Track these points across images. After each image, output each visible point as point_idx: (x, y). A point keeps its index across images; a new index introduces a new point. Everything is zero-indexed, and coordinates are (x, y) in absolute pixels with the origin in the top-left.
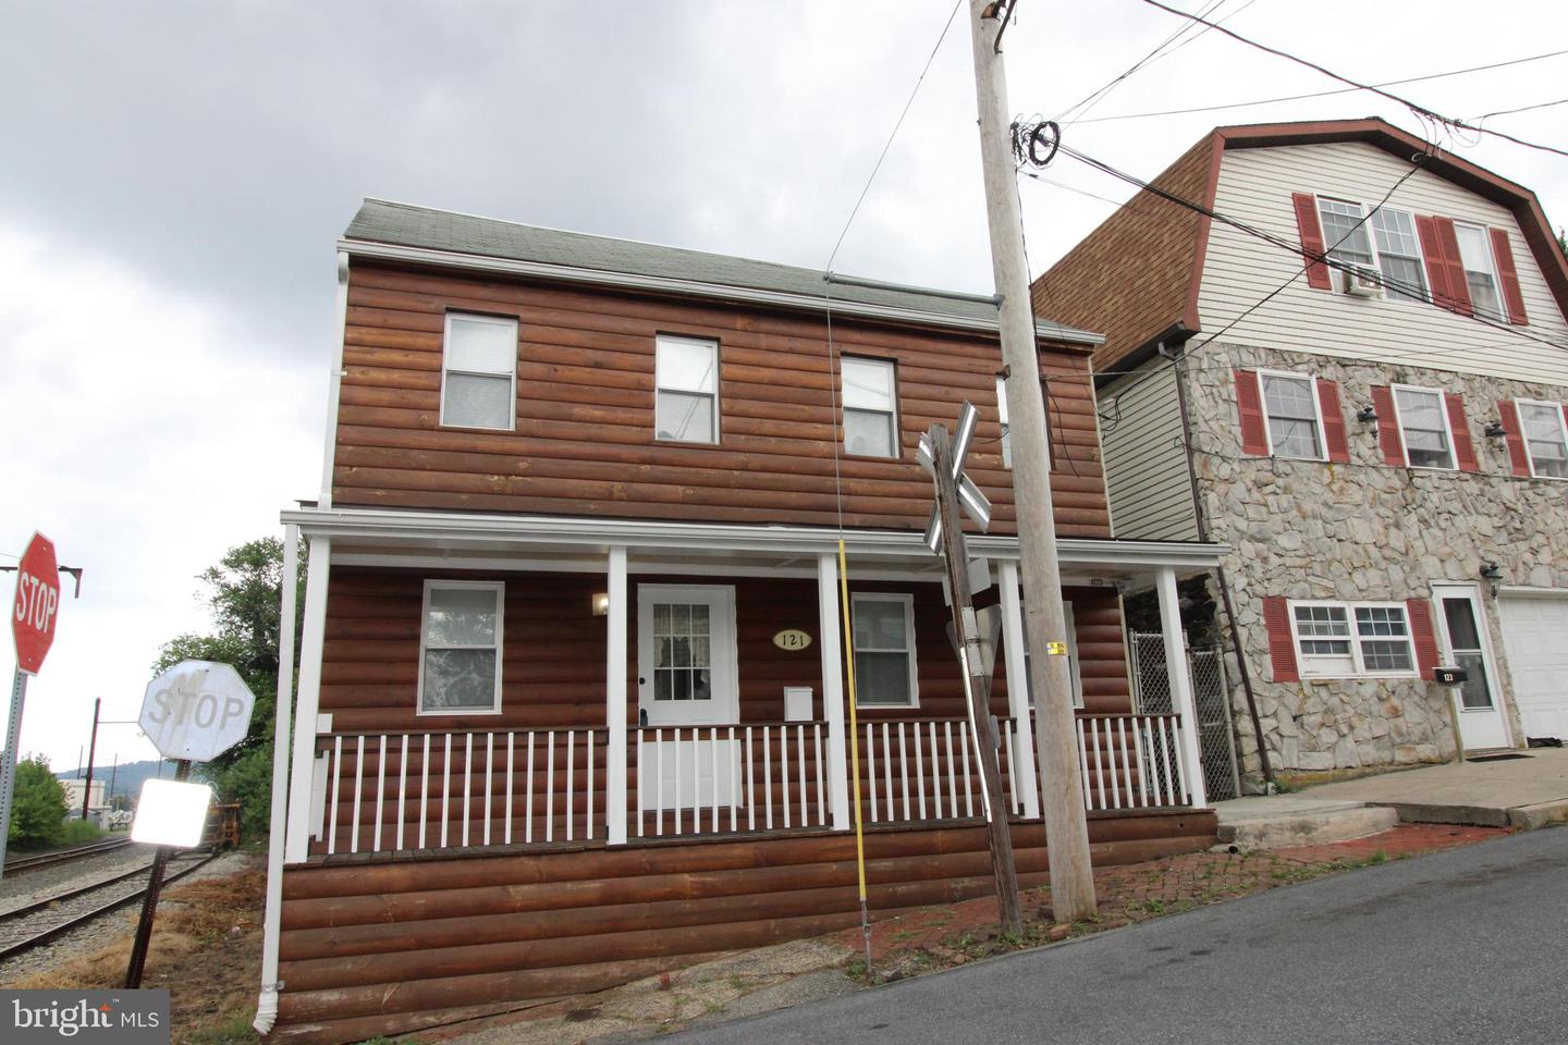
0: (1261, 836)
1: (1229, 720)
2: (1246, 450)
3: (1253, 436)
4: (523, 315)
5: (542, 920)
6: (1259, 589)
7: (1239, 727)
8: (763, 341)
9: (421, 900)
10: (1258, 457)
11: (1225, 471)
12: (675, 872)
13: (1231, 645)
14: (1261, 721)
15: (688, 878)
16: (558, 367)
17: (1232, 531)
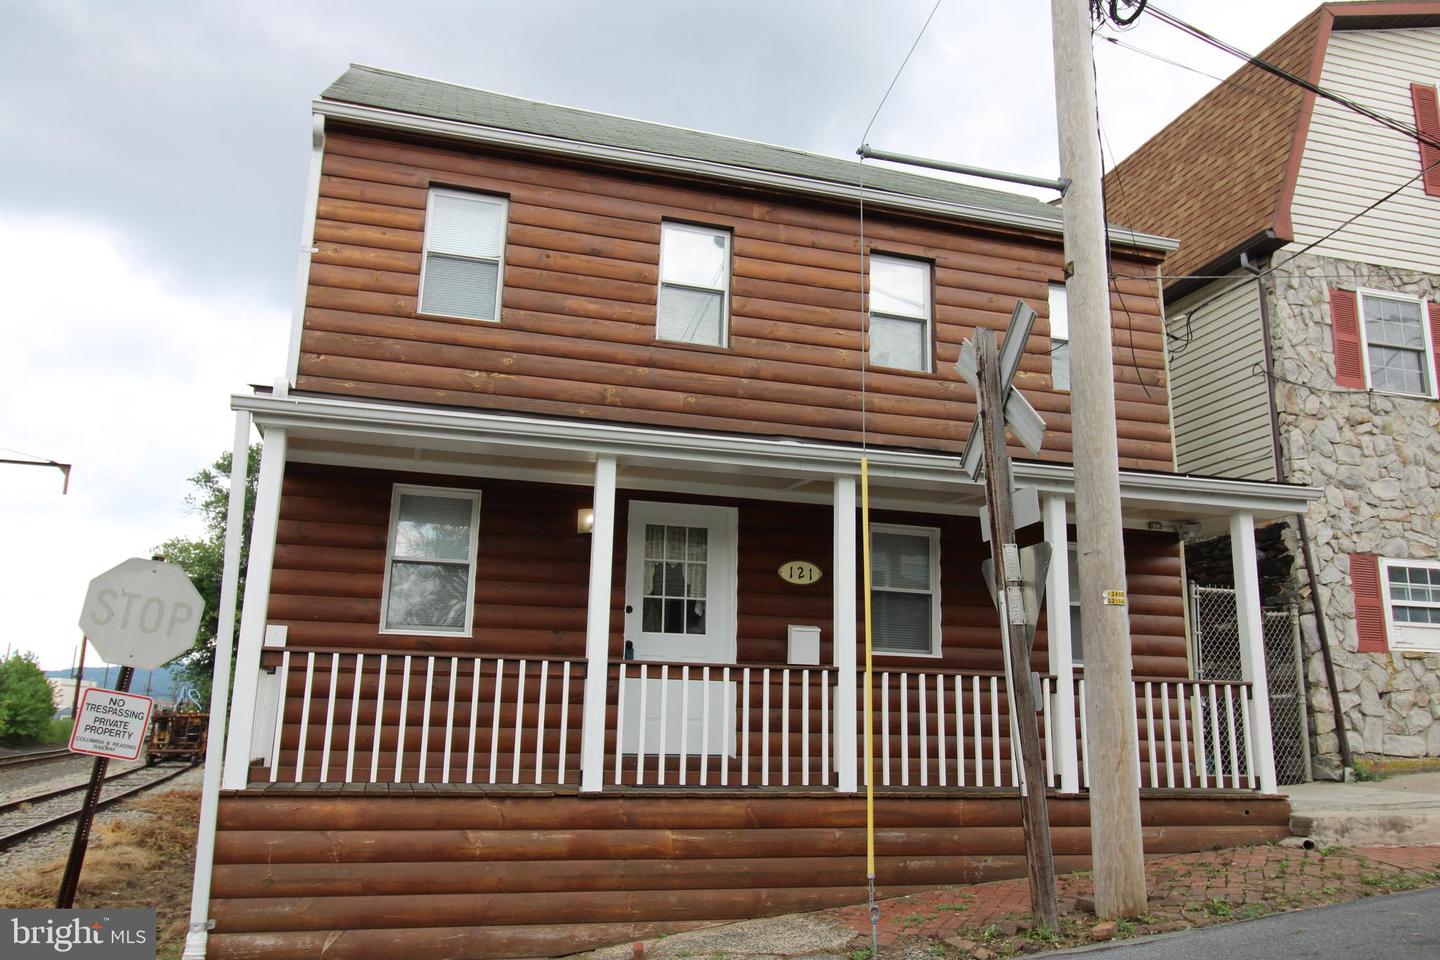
0: (1343, 831)
1: (1303, 691)
2: (1339, 382)
3: (1348, 364)
4: (515, 192)
5: (502, 871)
6: (1346, 543)
7: (1315, 702)
8: (783, 232)
9: (369, 839)
10: (1352, 390)
11: (1312, 404)
12: (656, 827)
13: (1309, 606)
14: (1340, 695)
15: (669, 835)
16: (551, 252)
17: (1317, 474)
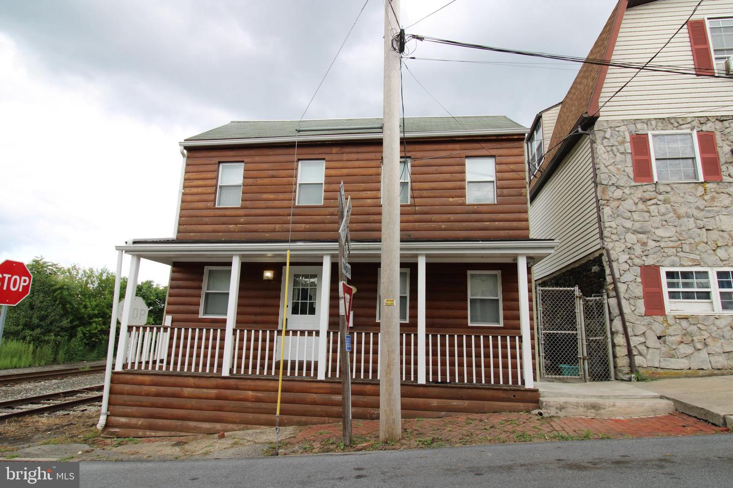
1: (609, 335)
2: (636, 181)
4: (246, 160)
5: (194, 402)
6: (637, 261)
7: (616, 341)
8: (345, 157)
9: (154, 389)
10: (644, 184)
11: (618, 193)
12: (246, 390)
13: (613, 293)
14: (630, 338)
15: (250, 393)
16: (258, 179)
17: (620, 228)
